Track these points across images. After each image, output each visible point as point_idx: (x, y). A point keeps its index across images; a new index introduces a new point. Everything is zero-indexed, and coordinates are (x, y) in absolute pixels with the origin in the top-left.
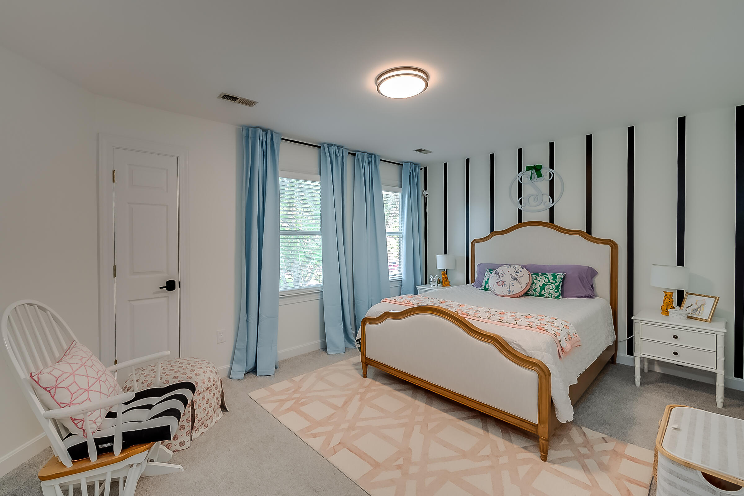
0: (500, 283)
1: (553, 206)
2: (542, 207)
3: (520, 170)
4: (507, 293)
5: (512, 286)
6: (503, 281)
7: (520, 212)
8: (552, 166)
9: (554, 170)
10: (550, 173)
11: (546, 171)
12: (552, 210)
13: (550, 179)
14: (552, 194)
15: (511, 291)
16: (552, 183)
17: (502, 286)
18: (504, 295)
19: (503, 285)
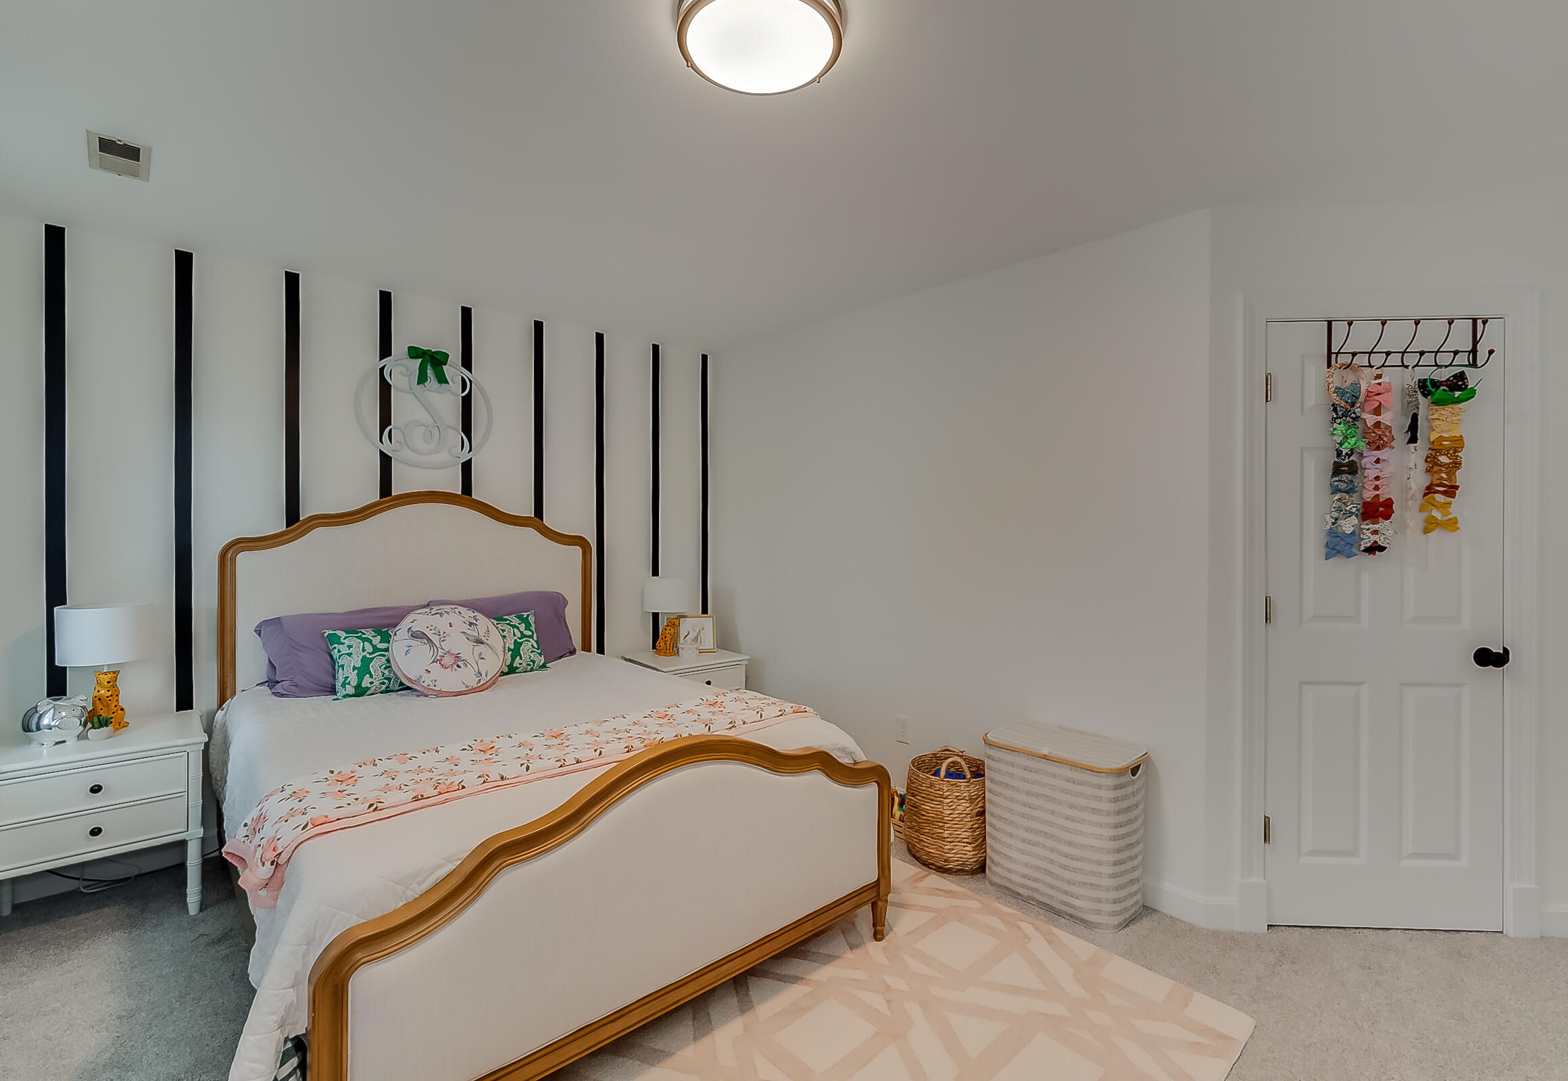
0: (448, 660)
1: (470, 460)
2: (443, 457)
3: (385, 351)
4: (473, 682)
5: (482, 660)
6: (452, 652)
7: (386, 460)
8: (467, 362)
9: (471, 372)
10: (463, 378)
11: (454, 370)
12: (467, 467)
13: (463, 392)
14: (467, 428)
15: (484, 675)
16: (467, 402)
17: (458, 666)
18: (466, 689)
19: (459, 663)
